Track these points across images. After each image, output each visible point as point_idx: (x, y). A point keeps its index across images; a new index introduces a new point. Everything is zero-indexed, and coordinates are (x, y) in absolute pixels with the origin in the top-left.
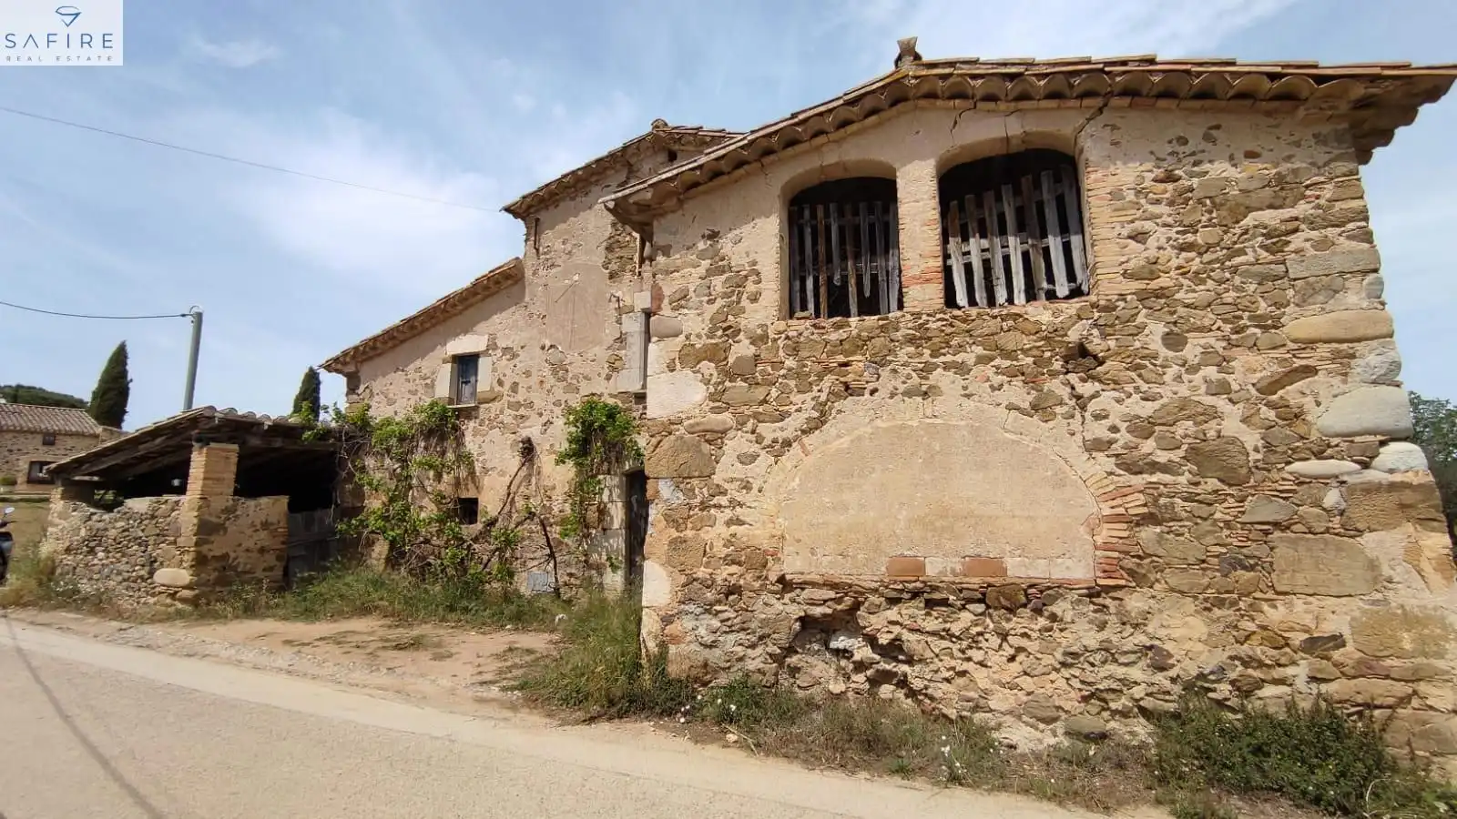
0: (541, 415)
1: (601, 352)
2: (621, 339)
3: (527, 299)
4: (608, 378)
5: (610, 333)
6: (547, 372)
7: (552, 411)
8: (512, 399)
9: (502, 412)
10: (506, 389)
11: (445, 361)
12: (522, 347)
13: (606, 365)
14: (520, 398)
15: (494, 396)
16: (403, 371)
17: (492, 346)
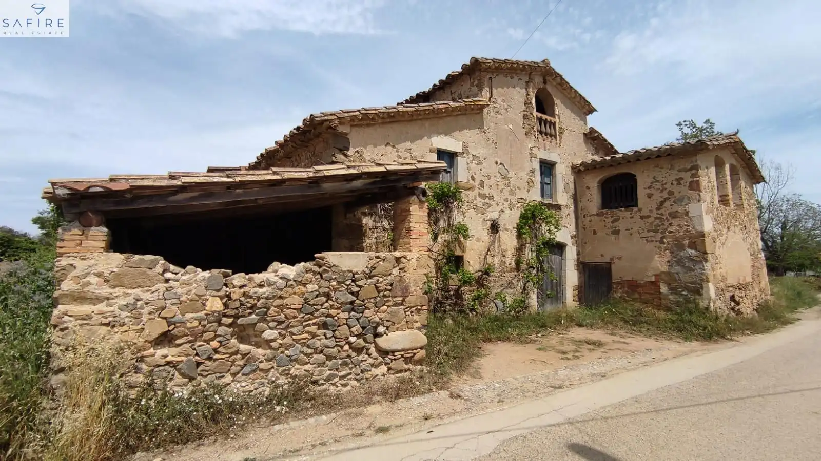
0: (498, 205)
1: (524, 175)
2: (533, 171)
3: (485, 128)
4: (528, 191)
5: (528, 166)
6: (499, 178)
7: (503, 204)
8: (481, 191)
9: (475, 199)
10: (477, 183)
11: (431, 151)
12: (485, 159)
13: (527, 184)
14: (486, 191)
15: (469, 187)
16: (394, 147)
17: (465, 151)
